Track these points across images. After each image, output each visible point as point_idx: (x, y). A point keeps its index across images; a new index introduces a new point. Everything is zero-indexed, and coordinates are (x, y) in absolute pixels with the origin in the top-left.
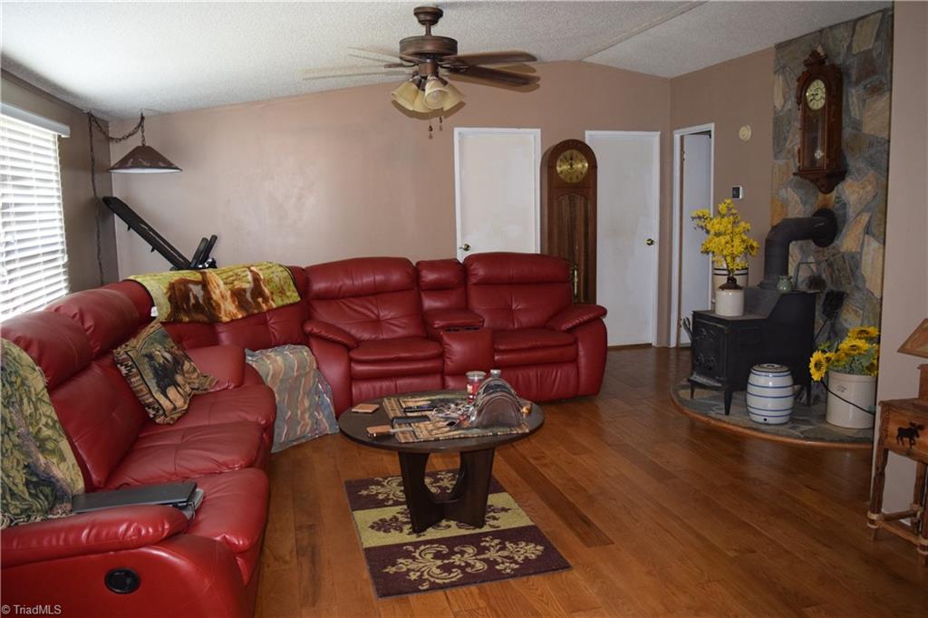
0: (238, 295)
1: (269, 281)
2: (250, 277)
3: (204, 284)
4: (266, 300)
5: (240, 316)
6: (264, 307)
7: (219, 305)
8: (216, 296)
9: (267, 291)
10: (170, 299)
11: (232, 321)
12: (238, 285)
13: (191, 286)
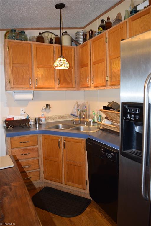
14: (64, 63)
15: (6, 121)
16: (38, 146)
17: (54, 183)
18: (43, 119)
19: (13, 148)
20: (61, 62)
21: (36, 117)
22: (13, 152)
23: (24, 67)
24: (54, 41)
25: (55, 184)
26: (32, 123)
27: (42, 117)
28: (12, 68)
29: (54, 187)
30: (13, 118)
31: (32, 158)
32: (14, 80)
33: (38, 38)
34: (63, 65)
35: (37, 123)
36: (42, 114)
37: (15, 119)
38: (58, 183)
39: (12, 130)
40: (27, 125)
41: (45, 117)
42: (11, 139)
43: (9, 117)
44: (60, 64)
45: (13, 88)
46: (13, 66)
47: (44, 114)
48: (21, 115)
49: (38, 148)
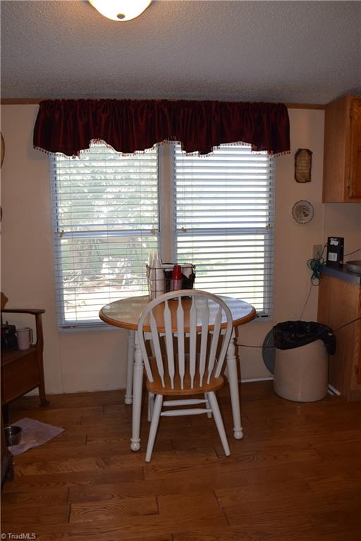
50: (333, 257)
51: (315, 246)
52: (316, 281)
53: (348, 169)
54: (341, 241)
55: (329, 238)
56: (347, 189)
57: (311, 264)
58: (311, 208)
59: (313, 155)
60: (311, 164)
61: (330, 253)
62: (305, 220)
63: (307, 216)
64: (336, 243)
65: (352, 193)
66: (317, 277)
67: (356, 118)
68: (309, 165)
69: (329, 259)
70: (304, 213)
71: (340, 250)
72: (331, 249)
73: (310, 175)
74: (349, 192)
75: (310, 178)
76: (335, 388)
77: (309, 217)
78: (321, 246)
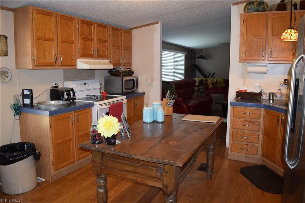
0: (213, 83)
1: (219, 81)
2: (215, 80)
3: (207, 81)
4: (218, 85)
5: (212, 87)
6: (218, 86)
7: (209, 85)
8: (208, 83)
9: (218, 83)
10: (199, 82)
11: (211, 88)
12: (213, 81)
13: (204, 81)
14: (290, 35)
15: (237, 92)
16: (260, 120)
17: (270, 162)
18: (278, 95)
19: (235, 117)
20: (288, 34)
21: (270, 92)
22: (234, 120)
23: (259, 39)
24: (298, 7)
25: (271, 164)
26: (264, 97)
27: (278, 93)
28: (246, 40)
29: (270, 167)
30: (246, 90)
31: (252, 131)
32: (247, 52)
33: (279, 5)
34: (289, 37)
35: (271, 98)
36: (279, 90)
37: (248, 91)
38: (273, 163)
39: (240, 100)
40: (257, 99)
41: (282, 93)
42: (234, 108)
43: (242, 88)
44: (286, 36)
45: (245, 60)
46: (246, 39)
47: (280, 90)
48: (255, 88)
49: (260, 123)
50: (27, 101)
51: (14, 96)
52: (17, 117)
53: (33, 49)
54: (31, 91)
55: (23, 90)
56: (33, 61)
57: (13, 107)
58: (9, 72)
59: (8, 39)
60: (7, 44)
61: (24, 99)
62: (7, 80)
63: (7, 77)
64: (28, 93)
65: (37, 63)
66: (18, 114)
67: (36, 20)
68: (6, 45)
69: (24, 103)
70: (5, 75)
71: (31, 97)
72: (25, 96)
73: (7, 51)
74: (34, 63)
75: (7, 53)
76: (41, 177)
77: (9, 78)
78: (18, 95)
